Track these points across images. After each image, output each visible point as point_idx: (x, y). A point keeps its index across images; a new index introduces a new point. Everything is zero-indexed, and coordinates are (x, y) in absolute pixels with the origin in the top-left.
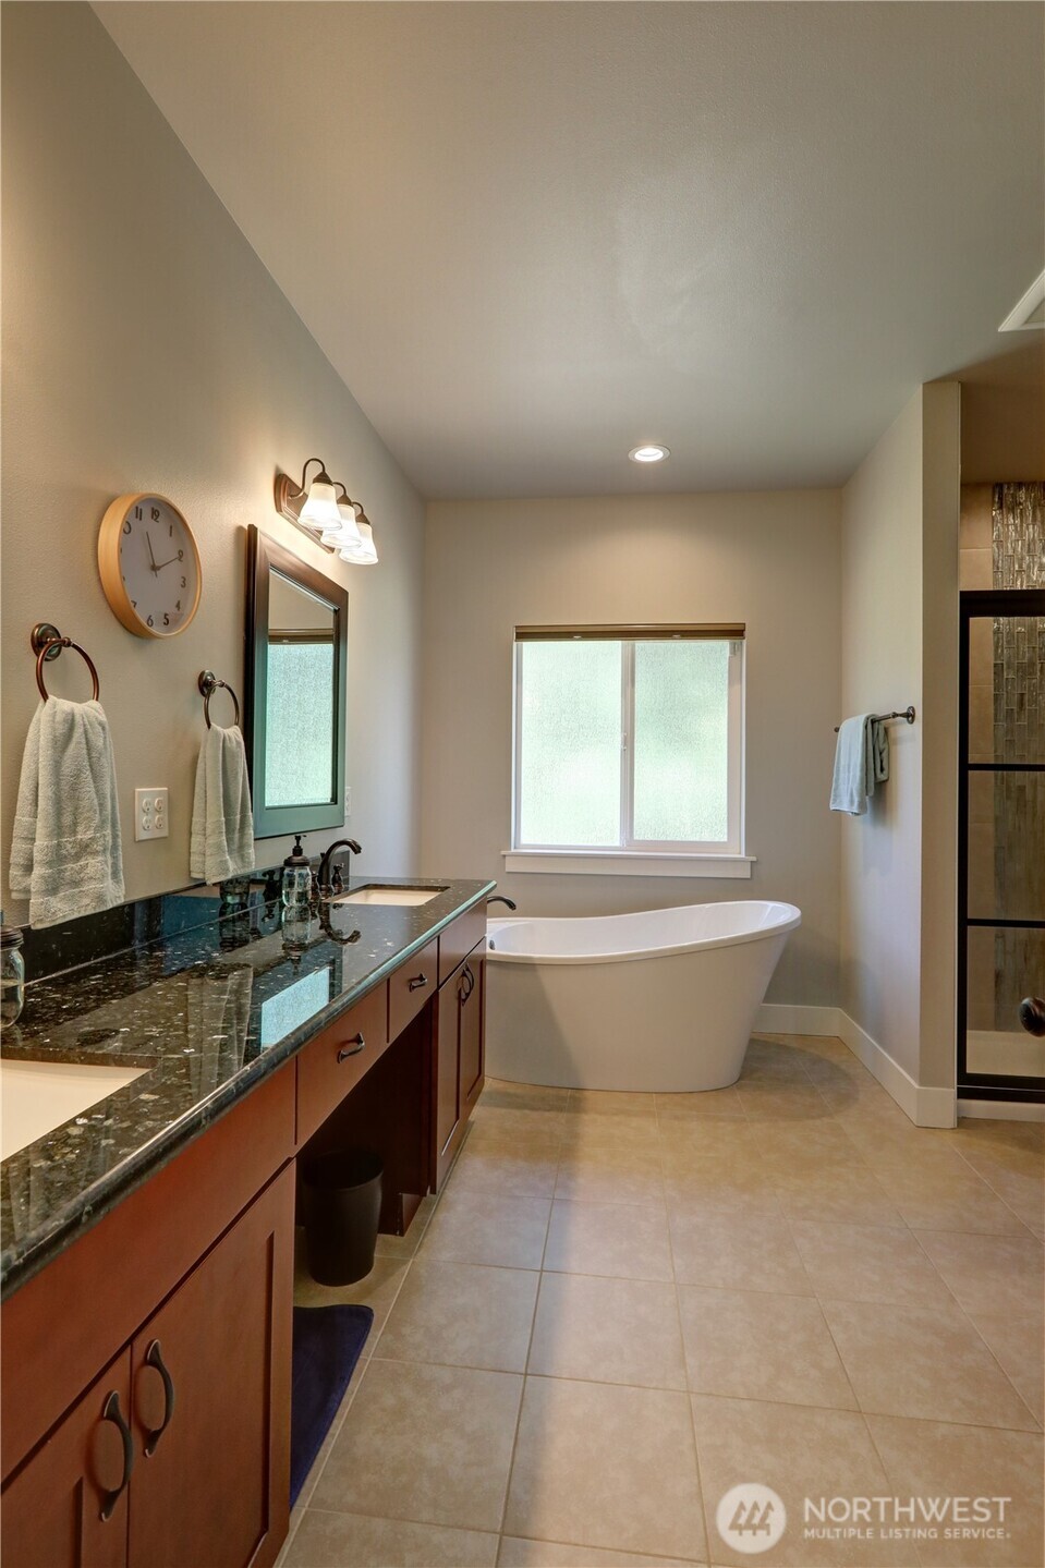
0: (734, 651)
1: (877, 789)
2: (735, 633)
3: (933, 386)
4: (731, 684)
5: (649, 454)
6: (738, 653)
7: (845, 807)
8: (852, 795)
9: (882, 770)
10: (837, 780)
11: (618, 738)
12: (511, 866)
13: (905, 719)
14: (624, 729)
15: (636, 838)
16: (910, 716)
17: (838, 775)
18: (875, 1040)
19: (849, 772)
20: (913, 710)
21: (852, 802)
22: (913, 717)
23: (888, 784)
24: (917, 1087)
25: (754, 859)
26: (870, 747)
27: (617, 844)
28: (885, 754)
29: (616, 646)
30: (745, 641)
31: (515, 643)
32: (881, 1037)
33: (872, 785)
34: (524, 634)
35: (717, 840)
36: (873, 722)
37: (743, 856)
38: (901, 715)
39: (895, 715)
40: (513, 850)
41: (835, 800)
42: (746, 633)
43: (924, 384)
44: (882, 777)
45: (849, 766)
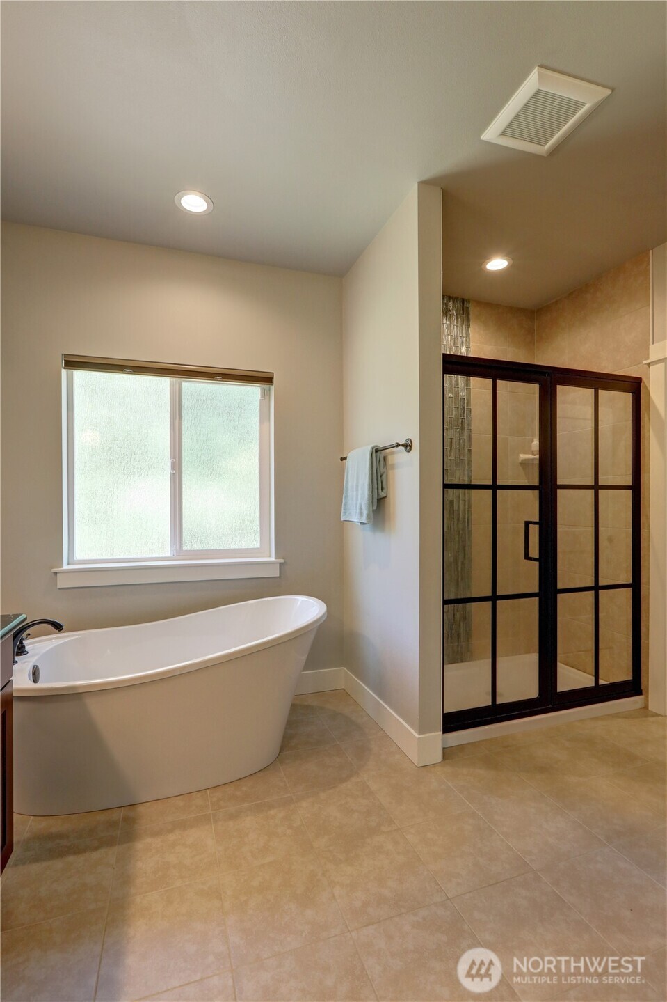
0: (265, 395)
1: (379, 504)
2: (265, 379)
3: (424, 184)
4: (261, 422)
5: (194, 203)
6: (267, 397)
7: (355, 518)
8: (361, 509)
9: (382, 489)
10: (346, 497)
11: (167, 463)
12: (62, 582)
13: (403, 448)
14: (173, 456)
15: (185, 548)
16: (408, 446)
17: (347, 494)
18: (375, 693)
19: (357, 490)
20: (411, 441)
21: (361, 514)
22: (411, 447)
23: (387, 499)
24: (417, 736)
25: (282, 561)
26: (375, 472)
27: (168, 554)
28: (384, 476)
29: (164, 382)
30: (273, 388)
31: (64, 372)
32: (381, 695)
33: (376, 500)
34: (73, 363)
35: (252, 547)
36: (377, 451)
37: (273, 559)
38: (403, 445)
39: (398, 445)
40: (66, 567)
41: (345, 513)
42: (275, 380)
43: (419, 183)
44: (382, 494)
45: (357, 486)
